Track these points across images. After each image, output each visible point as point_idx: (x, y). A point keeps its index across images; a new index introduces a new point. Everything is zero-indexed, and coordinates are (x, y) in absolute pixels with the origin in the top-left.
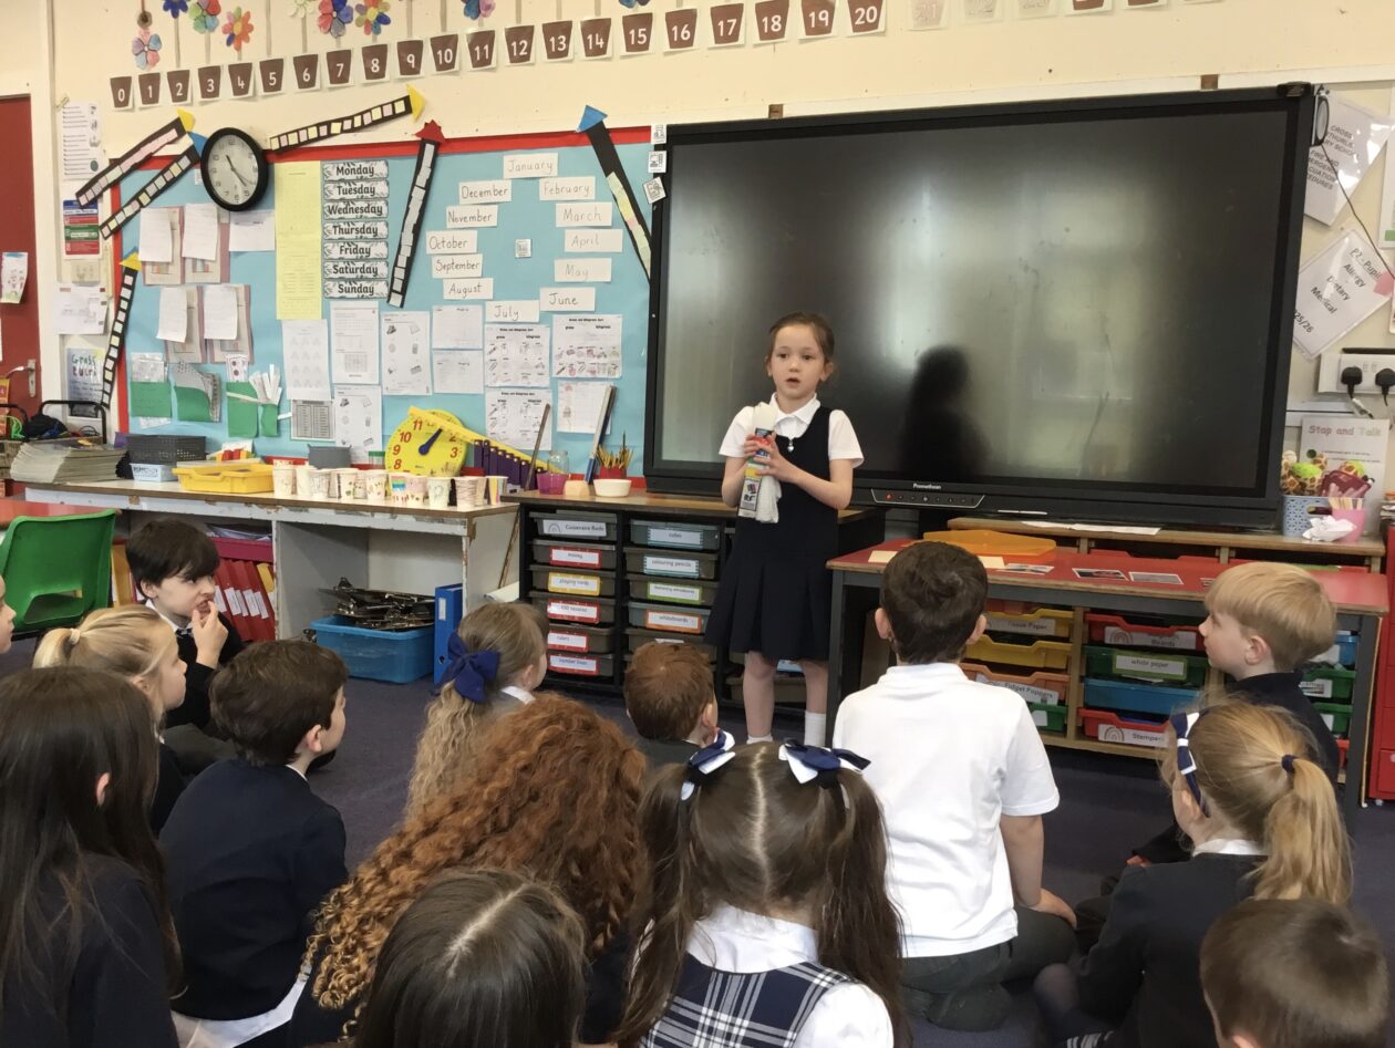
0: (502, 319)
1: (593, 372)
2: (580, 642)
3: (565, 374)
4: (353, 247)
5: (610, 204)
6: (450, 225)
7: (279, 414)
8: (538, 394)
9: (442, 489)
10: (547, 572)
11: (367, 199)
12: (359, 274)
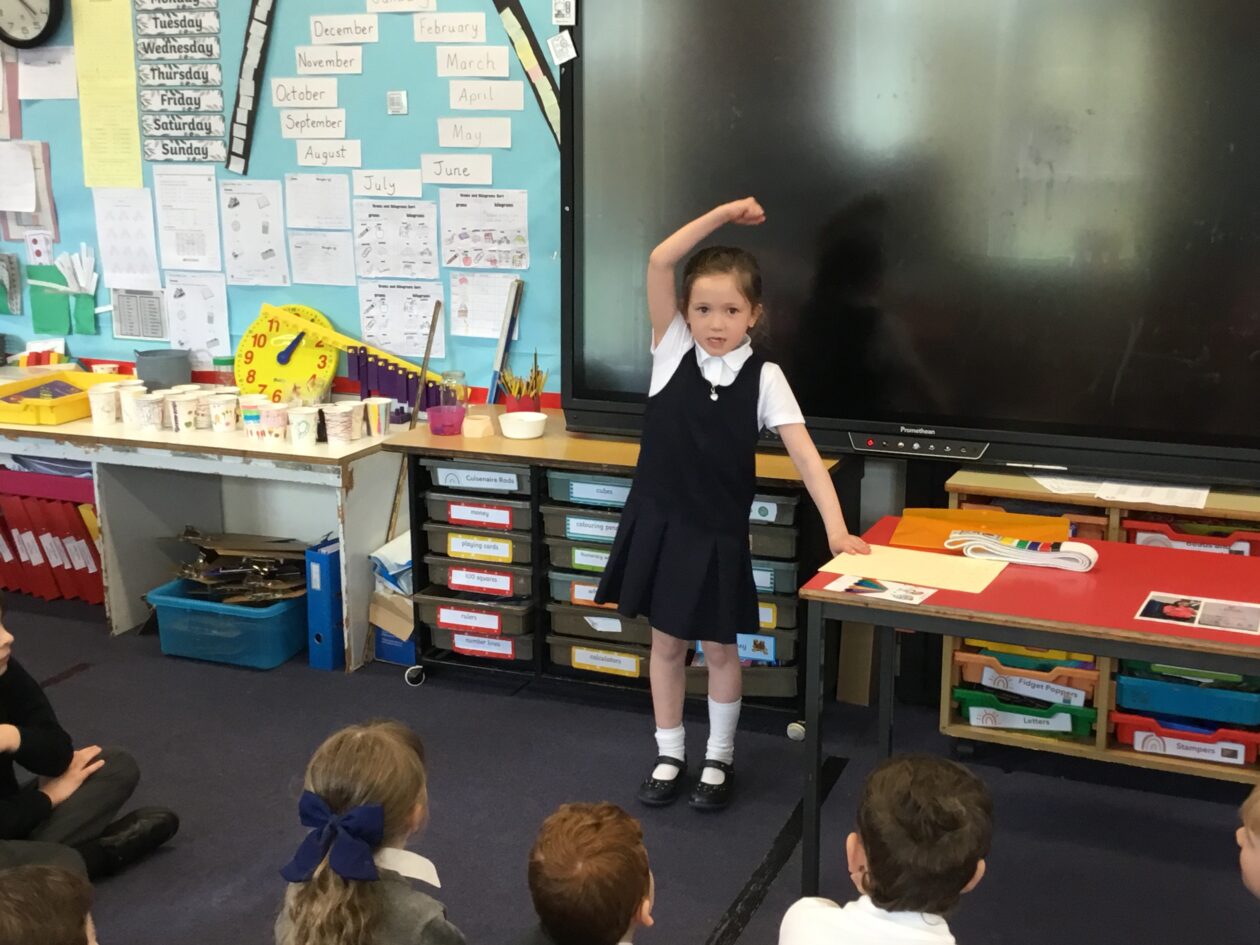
0: (374, 192)
1: (493, 261)
2: (491, 622)
3: (458, 263)
4: (178, 96)
5: (506, 49)
6: (301, 70)
7: (96, 306)
8: (426, 288)
9: (307, 424)
10: (445, 534)
11: (192, 36)
12: (188, 131)
